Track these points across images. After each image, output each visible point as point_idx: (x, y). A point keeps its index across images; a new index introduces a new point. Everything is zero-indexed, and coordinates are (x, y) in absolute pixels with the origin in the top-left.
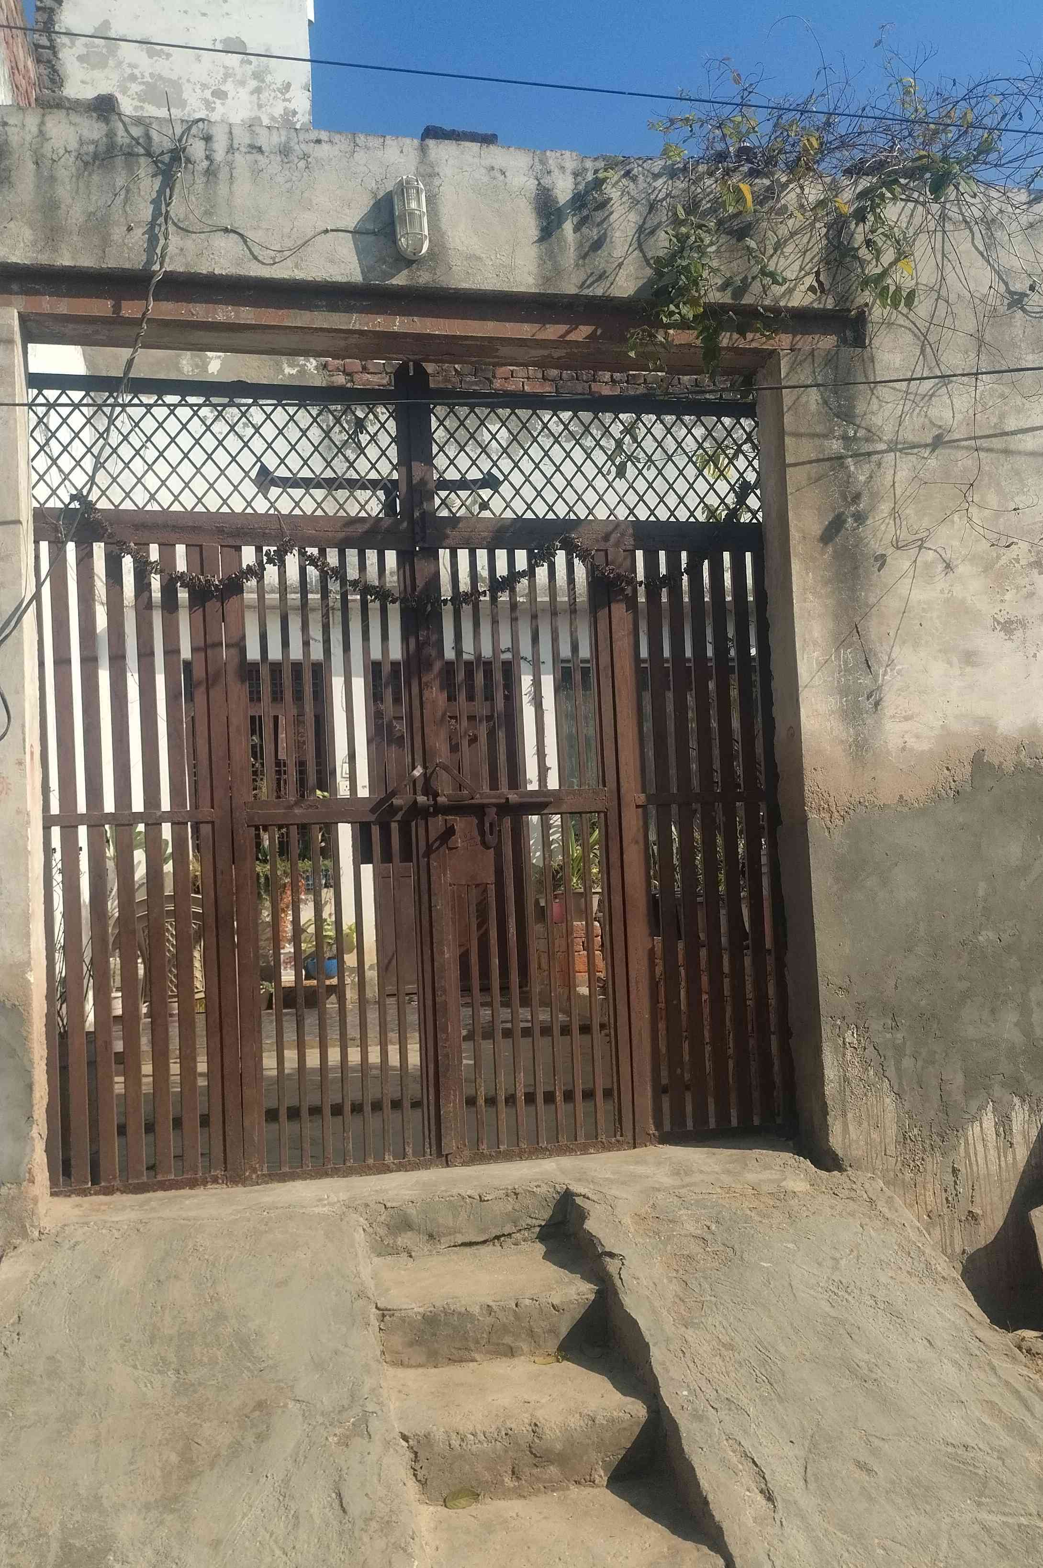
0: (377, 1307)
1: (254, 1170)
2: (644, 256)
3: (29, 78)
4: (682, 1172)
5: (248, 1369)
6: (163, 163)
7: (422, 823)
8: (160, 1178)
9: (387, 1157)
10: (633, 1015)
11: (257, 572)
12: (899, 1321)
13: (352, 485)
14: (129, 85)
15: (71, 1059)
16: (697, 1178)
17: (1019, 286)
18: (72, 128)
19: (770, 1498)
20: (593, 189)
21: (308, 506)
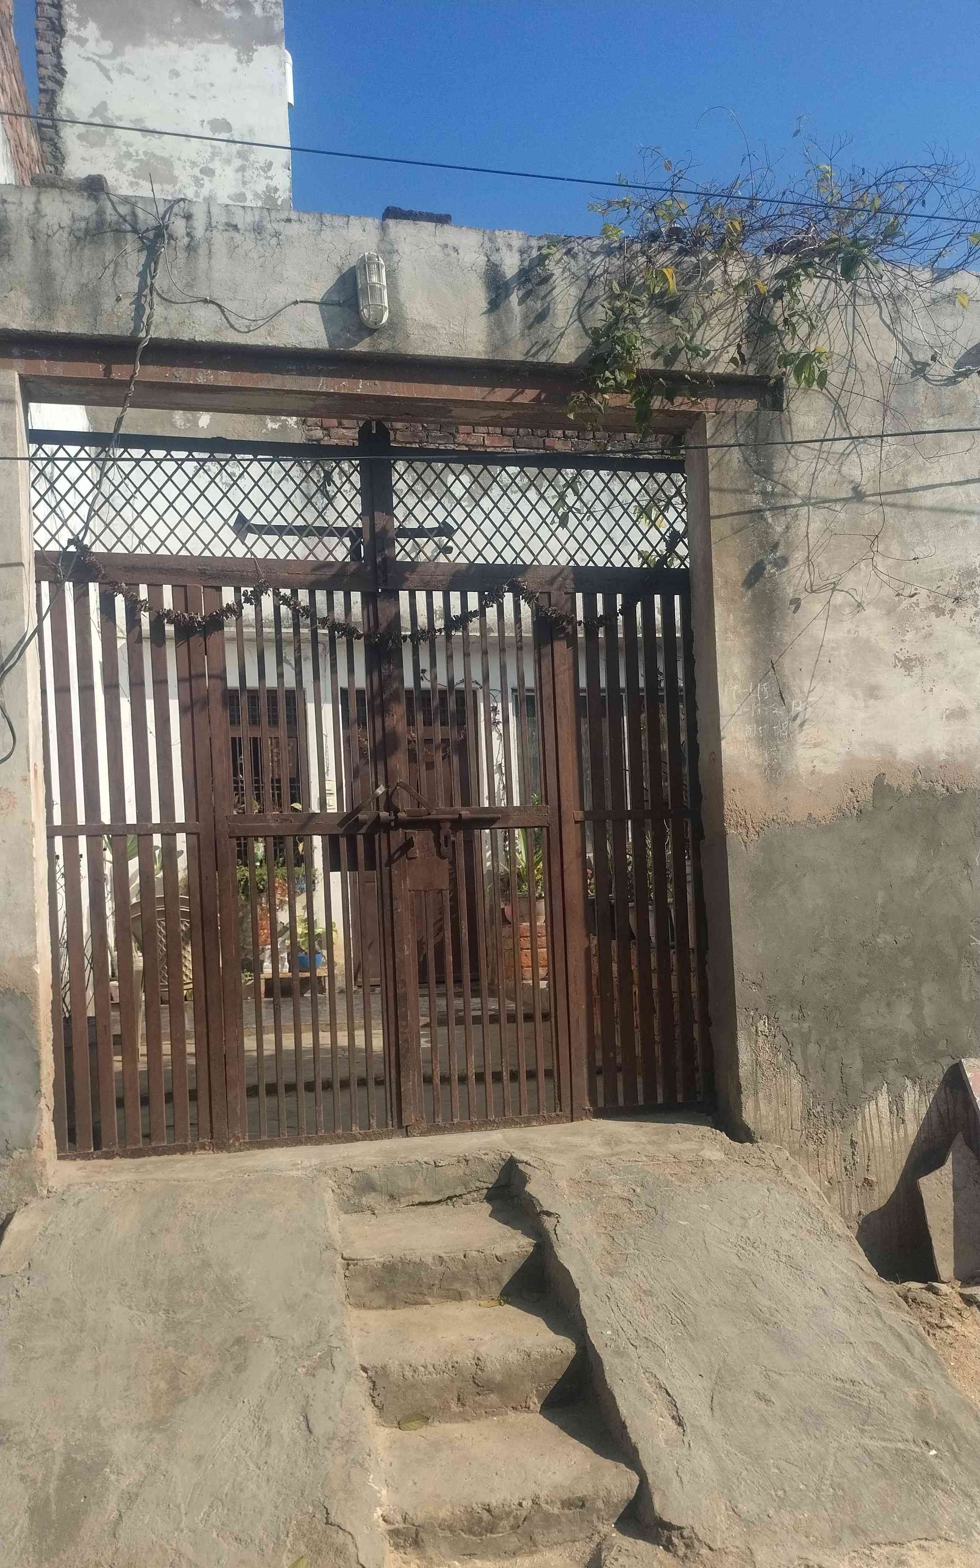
0: (342, 1258)
1: (238, 1139)
2: (584, 327)
3: (33, 155)
4: (613, 1142)
5: (229, 1309)
6: (147, 238)
7: (384, 836)
8: (154, 1144)
9: (354, 1128)
10: (571, 1005)
11: (236, 610)
12: (798, 1272)
13: (321, 532)
14: (124, 162)
15: (75, 1041)
16: (625, 1147)
17: (923, 356)
18: (65, 206)
19: (680, 1424)
20: (538, 265)
21: (281, 551)
